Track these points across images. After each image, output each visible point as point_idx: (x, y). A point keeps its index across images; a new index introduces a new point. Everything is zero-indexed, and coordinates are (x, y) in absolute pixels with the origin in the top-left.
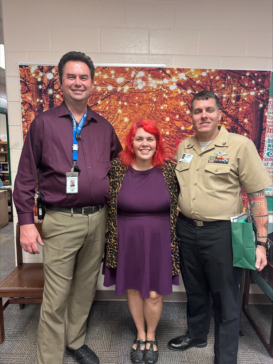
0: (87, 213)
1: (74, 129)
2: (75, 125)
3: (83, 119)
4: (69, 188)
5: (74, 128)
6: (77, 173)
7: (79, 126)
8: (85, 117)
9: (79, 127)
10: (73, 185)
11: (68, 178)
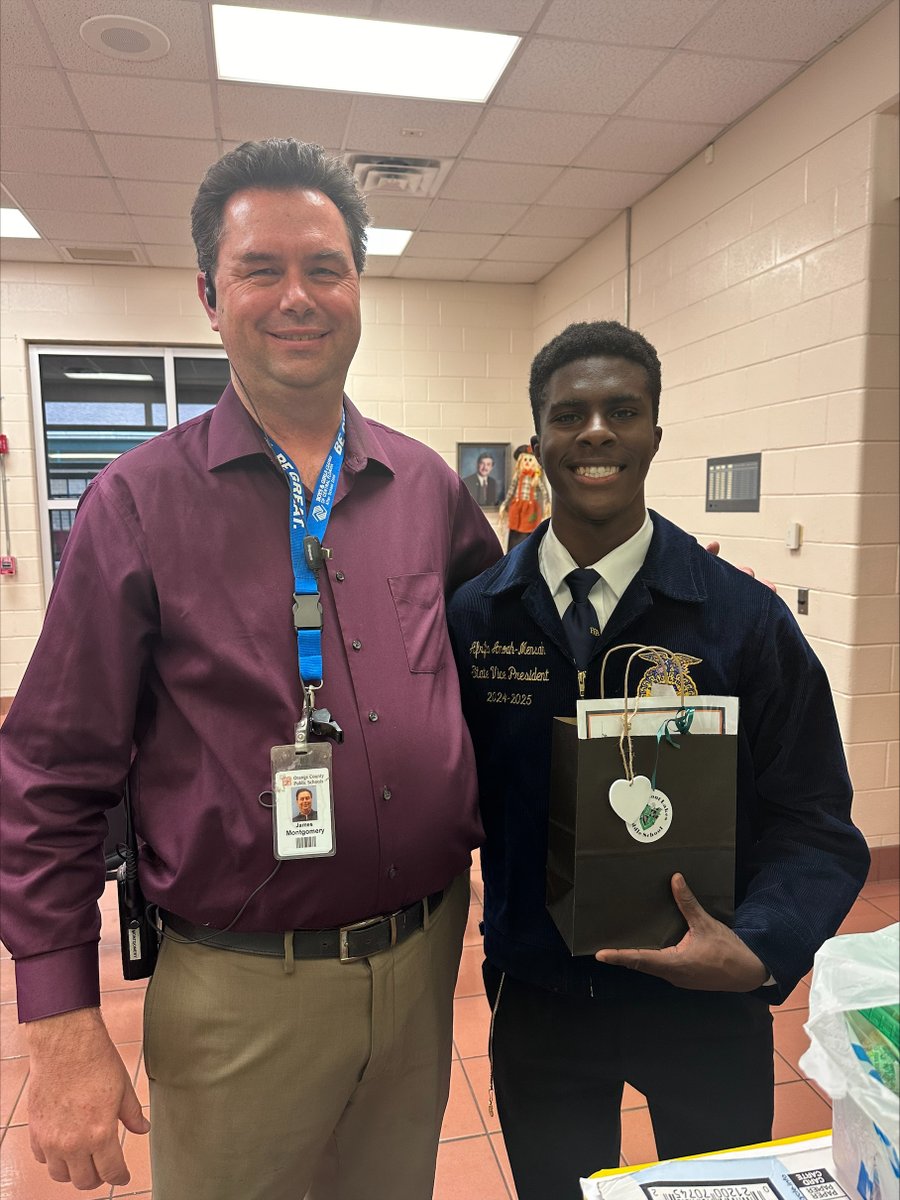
0: (362, 951)
1: (295, 520)
2: (300, 498)
3: (330, 467)
4: (289, 833)
5: (296, 513)
6: (325, 748)
7: (318, 499)
8: (340, 453)
9: (316, 509)
10: (307, 814)
11: (279, 777)
